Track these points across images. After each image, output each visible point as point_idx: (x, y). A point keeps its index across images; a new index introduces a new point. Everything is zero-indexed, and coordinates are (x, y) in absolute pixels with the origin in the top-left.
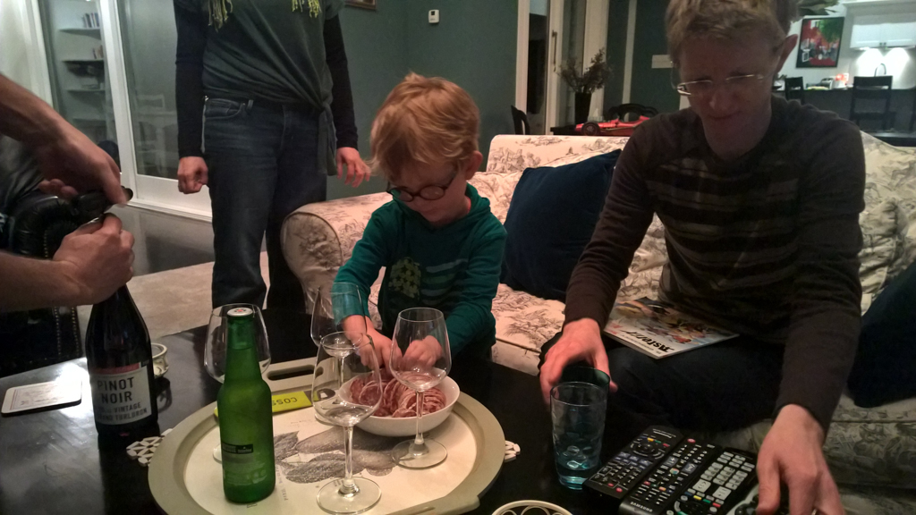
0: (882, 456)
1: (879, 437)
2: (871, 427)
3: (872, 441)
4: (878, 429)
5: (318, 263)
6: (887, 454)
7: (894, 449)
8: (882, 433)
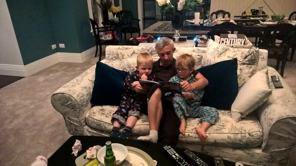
0: (245, 142)
1: (245, 137)
2: (243, 135)
3: (243, 139)
4: (245, 135)
5: (69, 109)
6: (246, 141)
7: (248, 140)
8: (245, 136)
